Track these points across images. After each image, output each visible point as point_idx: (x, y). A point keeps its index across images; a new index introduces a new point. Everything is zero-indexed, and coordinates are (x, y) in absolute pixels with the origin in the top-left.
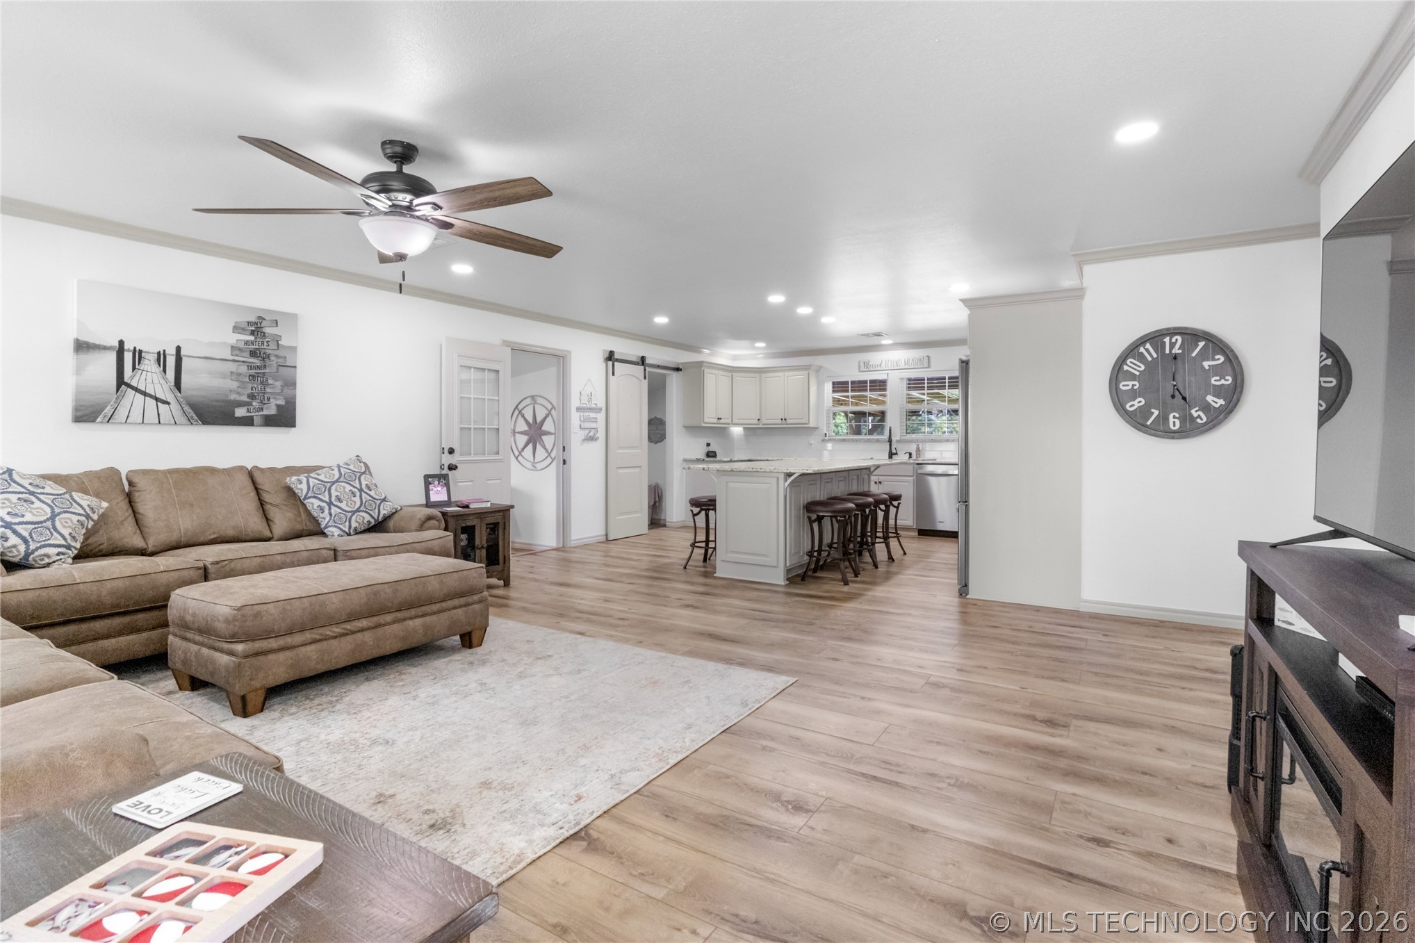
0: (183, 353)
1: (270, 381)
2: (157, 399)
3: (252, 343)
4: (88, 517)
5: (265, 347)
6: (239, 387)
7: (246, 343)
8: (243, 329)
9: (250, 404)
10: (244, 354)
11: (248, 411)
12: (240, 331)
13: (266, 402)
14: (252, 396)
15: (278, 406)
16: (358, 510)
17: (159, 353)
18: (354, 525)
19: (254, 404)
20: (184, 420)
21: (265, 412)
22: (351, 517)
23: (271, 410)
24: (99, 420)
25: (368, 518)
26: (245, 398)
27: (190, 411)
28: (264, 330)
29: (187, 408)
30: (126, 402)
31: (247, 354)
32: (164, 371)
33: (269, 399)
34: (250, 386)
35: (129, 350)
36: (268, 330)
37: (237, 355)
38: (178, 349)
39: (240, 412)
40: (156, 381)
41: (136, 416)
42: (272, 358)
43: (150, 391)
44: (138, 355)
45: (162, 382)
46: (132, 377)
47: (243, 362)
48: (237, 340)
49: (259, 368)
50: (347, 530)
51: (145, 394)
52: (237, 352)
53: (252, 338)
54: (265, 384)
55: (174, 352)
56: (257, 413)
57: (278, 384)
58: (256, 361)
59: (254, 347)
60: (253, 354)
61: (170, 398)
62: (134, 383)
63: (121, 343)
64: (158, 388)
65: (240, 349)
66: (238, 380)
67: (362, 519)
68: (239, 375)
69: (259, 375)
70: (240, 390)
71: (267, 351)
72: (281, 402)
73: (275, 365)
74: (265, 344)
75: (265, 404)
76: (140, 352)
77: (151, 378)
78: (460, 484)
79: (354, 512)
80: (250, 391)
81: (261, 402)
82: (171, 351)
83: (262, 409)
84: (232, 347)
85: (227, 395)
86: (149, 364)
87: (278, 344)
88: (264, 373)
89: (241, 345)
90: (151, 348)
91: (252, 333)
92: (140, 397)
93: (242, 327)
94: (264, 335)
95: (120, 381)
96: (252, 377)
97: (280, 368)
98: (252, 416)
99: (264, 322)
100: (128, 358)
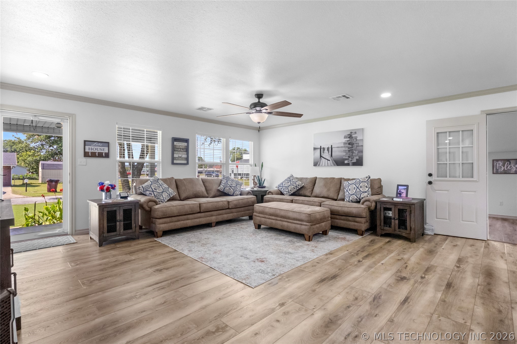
0: (332, 147)
1: (354, 152)
2: (328, 160)
3: (349, 140)
4: (296, 187)
5: (353, 141)
6: (346, 154)
7: (347, 141)
8: (347, 137)
9: (348, 159)
10: (347, 145)
11: (348, 161)
12: (346, 138)
13: (353, 158)
14: (349, 157)
15: (357, 159)
16: (353, 194)
17: (328, 148)
18: (351, 199)
19: (350, 159)
20: (333, 165)
21: (353, 161)
22: (351, 196)
23: (354, 161)
24: (317, 166)
25: (356, 197)
26: (347, 158)
27: (334, 162)
28: (352, 136)
29: (333, 162)
30: (322, 161)
31: (348, 144)
32: (329, 152)
33: (354, 157)
34: (348, 154)
35: (322, 148)
36: (353, 136)
37: (345, 145)
38: (332, 146)
39: (346, 162)
40: (327, 155)
41: (323, 165)
42: (355, 144)
43: (326, 158)
44: (324, 149)
45: (329, 155)
46: (323, 155)
47: (347, 147)
48: (345, 141)
49: (351, 148)
50: (348, 200)
51: (325, 159)
52: (345, 144)
53: (349, 139)
54: (353, 153)
55: (331, 147)
56: (351, 162)
57: (357, 152)
58: (350, 146)
59: (350, 142)
60: (349, 144)
61: (330, 159)
62: (323, 156)
63: (321, 146)
64: (328, 157)
65: (346, 143)
66: (345, 152)
67: (354, 197)
68: (346, 151)
69: (351, 150)
70: (346, 155)
71: (353, 142)
72: (358, 158)
73: (356, 146)
74: (353, 140)
75: (353, 159)
76: (324, 148)
77: (326, 155)
78: (437, 191)
79: (352, 195)
80: (348, 155)
81: (352, 158)
82: (330, 147)
83: (352, 161)
84: (344, 143)
85: (343, 157)
86: (326, 151)
87: (356, 139)
88: (352, 149)
89: (346, 142)
90: (326, 147)
91: (349, 138)
92: (324, 159)
93: (346, 136)
94: (352, 138)
95: (321, 156)
96: (349, 151)
97: (357, 147)
98: (349, 163)
99: (352, 133)
100: (322, 150)
